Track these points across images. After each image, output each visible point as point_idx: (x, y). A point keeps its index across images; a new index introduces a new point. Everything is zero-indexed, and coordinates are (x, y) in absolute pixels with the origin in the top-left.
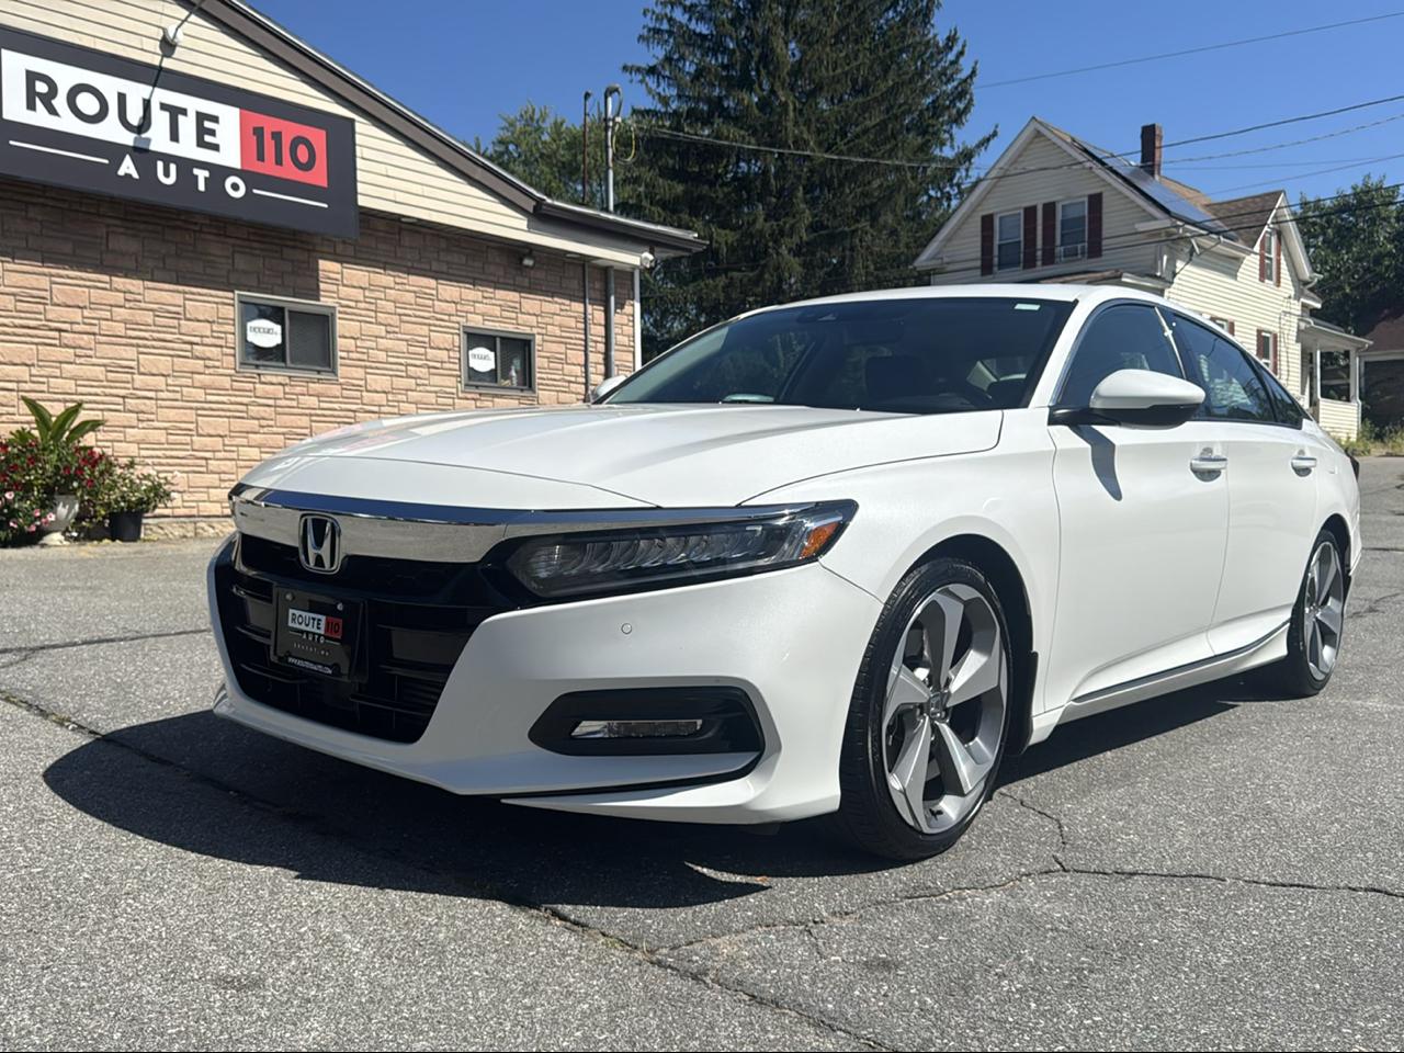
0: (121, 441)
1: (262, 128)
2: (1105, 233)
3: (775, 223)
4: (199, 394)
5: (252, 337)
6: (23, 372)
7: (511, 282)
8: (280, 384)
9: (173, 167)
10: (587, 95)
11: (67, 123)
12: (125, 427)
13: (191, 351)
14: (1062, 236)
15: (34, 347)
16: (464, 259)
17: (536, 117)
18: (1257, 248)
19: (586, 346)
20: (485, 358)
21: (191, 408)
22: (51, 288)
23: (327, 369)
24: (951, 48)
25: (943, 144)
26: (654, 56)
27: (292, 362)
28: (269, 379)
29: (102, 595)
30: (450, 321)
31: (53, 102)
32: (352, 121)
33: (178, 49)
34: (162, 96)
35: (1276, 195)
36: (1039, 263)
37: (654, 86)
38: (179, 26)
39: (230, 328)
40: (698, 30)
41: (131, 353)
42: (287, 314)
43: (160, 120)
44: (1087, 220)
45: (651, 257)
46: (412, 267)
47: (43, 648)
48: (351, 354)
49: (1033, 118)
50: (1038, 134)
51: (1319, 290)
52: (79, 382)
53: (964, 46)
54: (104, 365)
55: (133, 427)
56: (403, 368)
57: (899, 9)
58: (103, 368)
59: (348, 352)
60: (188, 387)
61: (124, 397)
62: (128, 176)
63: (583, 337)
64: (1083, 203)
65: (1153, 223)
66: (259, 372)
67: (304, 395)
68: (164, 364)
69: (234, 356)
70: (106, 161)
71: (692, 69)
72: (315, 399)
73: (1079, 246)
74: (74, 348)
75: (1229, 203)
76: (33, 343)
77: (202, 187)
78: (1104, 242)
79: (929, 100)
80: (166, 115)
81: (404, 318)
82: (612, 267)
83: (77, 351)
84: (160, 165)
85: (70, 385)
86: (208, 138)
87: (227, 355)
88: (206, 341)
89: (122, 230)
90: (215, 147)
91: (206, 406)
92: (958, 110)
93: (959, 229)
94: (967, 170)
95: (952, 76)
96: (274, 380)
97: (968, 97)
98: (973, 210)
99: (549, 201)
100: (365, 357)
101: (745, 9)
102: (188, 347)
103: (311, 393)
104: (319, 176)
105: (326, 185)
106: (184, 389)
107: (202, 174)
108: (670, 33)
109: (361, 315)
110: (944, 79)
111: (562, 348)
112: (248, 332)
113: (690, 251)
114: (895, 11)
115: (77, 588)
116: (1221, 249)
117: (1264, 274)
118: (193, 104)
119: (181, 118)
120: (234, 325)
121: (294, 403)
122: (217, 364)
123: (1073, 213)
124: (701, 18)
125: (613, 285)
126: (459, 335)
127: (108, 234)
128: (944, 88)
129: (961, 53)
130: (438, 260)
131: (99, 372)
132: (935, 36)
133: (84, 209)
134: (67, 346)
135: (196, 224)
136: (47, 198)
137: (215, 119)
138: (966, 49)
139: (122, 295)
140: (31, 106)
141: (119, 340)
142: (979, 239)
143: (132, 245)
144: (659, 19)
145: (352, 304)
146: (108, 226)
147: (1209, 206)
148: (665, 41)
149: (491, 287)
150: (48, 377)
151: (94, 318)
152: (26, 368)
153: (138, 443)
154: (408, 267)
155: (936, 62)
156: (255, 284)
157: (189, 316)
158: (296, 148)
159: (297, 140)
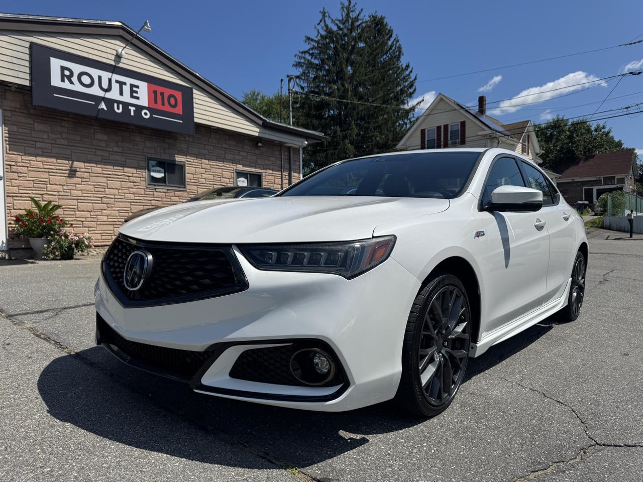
0: (100, 215)
1: (156, 91)
2: (467, 135)
3: (344, 133)
4: (132, 196)
5: (153, 174)
6: (60, 188)
7: (253, 152)
8: (164, 192)
9: (121, 106)
10: (282, 80)
11: (78, 87)
12: (102, 210)
13: (129, 179)
14: (451, 137)
15: (64, 178)
16: (235, 143)
17: (256, 94)
18: (521, 141)
19: (282, 177)
20: (243, 182)
21: (128, 202)
22: (71, 154)
23: (182, 186)
24: (407, 70)
25: (404, 104)
26: (299, 71)
27: (168, 183)
28: (159, 190)
29: (92, 281)
30: (230, 167)
31: (72, 79)
32: (192, 89)
33: (122, 59)
34: (116, 77)
35: (527, 122)
36: (442, 147)
37: (298, 82)
38: (123, 49)
40: (315, 62)
41: (105, 180)
42: (166, 164)
43: (115, 87)
44: (460, 131)
45: (306, 143)
46: (215, 146)
47: (65, 308)
48: (192, 181)
49: (440, 93)
50: (442, 99)
51: (542, 156)
52: (83, 192)
54: (93, 185)
55: (105, 210)
56: (212, 186)
57: (388, 55)
59: (190, 179)
60: (127, 193)
61: (101, 198)
62: (103, 109)
63: (280, 173)
64: (458, 124)
65: (485, 131)
66: (155, 187)
67: (173, 196)
68: (117, 184)
69: (145, 181)
70: (94, 103)
71: (313, 76)
72: (178, 198)
73: (457, 140)
74: (81, 178)
75: (510, 125)
76: (64, 176)
77: (132, 114)
78: (466, 139)
79: (399, 88)
80: (118, 85)
82: (292, 146)
83: (82, 179)
84: (116, 105)
85: (79, 193)
86: (135, 94)
87: (143, 181)
88: (134, 175)
89: (100, 131)
90: (138, 98)
91: (134, 201)
92: (410, 93)
93: (413, 134)
94: (413, 114)
95: (407, 79)
96: (161, 190)
97: (414, 87)
98: (418, 127)
99: (268, 121)
100: (197, 181)
101: (332, 54)
102: (127, 178)
103: (176, 195)
104: (179, 110)
105: (181, 113)
106: (126, 194)
107: (132, 109)
108: (304, 63)
109: (195, 165)
110: (404, 81)
111: (273, 178)
112: (151, 172)
113: (321, 140)
114: (386, 55)
115: (80, 278)
116: (509, 141)
117: (523, 151)
118: (129, 81)
119: (124, 86)
121: (169, 200)
122: (139, 184)
123: (455, 128)
124: (316, 58)
125: (292, 154)
126: (233, 173)
127: (94, 132)
128: (404, 84)
129: (411, 72)
130: (225, 143)
131: (91, 188)
132: (402, 65)
133: (85, 122)
134: (79, 178)
135: (130, 129)
136: (69, 118)
137: (137, 87)
138: (413, 71)
139: (100, 157)
140: (63, 80)
141: (99, 175)
142: (420, 138)
143: (105, 137)
144: (300, 58)
145: (192, 161)
146: (95, 129)
147: (503, 126)
148: (302, 66)
149: (246, 154)
150: (70, 190)
151: (89, 166)
152: (61, 186)
153: (107, 216)
154: (214, 146)
155: (402, 74)
156: (154, 152)
157: (127, 165)
158: (170, 99)
159: (170, 96)
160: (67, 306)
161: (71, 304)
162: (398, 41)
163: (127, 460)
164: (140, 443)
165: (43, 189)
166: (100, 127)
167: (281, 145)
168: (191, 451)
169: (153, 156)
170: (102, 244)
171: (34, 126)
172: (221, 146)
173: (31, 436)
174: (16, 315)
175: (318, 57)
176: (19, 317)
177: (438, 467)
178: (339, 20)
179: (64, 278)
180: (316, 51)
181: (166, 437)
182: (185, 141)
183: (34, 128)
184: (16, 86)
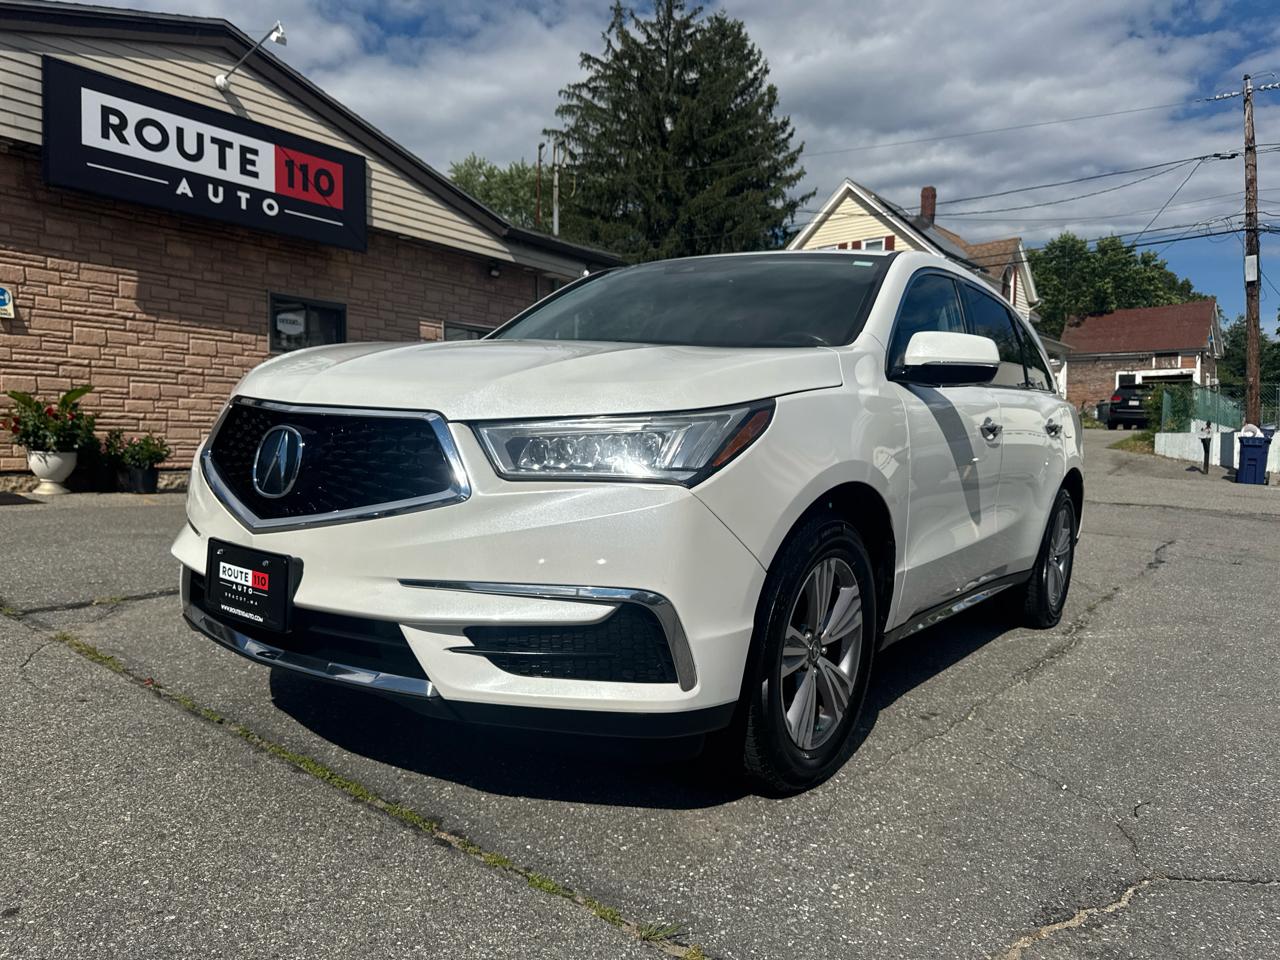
0: (174, 408)
1: (292, 161)
5: (280, 327)
6: (94, 352)
7: (481, 288)
9: (221, 190)
10: (541, 146)
11: (135, 150)
12: (177, 397)
13: (232, 337)
15: (104, 331)
16: (446, 269)
17: (477, 163)
22: (119, 284)
24: (784, 131)
25: (776, 197)
26: (568, 122)
31: (124, 133)
32: (364, 159)
34: (210, 131)
35: (1017, 241)
38: (228, 75)
39: (264, 320)
40: (599, 106)
41: (183, 337)
42: (308, 309)
43: (212, 151)
45: (587, 272)
46: (407, 275)
47: (125, 599)
50: (849, 192)
51: (1040, 309)
52: (140, 360)
53: (794, 130)
54: (163, 347)
55: (184, 397)
57: (745, 97)
58: (160, 349)
60: (227, 365)
61: (178, 373)
62: (184, 195)
64: (881, 242)
68: (210, 346)
69: (267, 342)
70: (167, 183)
71: (595, 133)
74: (137, 332)
75: (982, 245)
76: (103, 328)
77: (244, 206)
80: (216, 147)
81: (400, 315)
82: (556, 279)
83: (140, 335)
84: (210, 187)
85: (133, 362)
86: (249, 167)
87: (261, 340)
88: (245, 329)
89: (177, 238)
90: (255, 175)
92: (791, 176)
94: (792, 217)
95: (783, 148)
101: (634, 91)
102: (230, 334)
104: (337, 201)
105: (341, 208)
106: (226, 368)
107: (244, 196)
108: (578, 107)
109: (366, 312)
110: (777, 150)
112: (278, 323)
115: (144, 536)
118: (239, 139)
119: (228, 150)
120: (267, 317)
122: (253, 347)
123: (873, 250)
124: (601, 98)
126: (441, 329)
127: (166, 241)
128: (776, 156)
129: (791, 135)
130: (427, 269)
131: (157, 352)
133: (146, 221)
134: (131, 331)
135: (237, 236)
136: (114, 209)
137: (255, 152)
139: (177, 291)
140: (105, 135)
141: (175, 327)
143: (187, 252)
144: (571, 97)
145: (359, 302)
146: (167, 234)
147: (966, 247)
148: (574, 113)
149: (467, 291)
150: (115, 355)
151: (153, 309)
152: (97, 348)
153: (189, 409)
154: (403, 275)
155: (773, 138)
156: (284, 284)
157: (231, 309)
158: (319, 179)
159: (320, 172)
160: (129, 595)
161: (138, 590)
162: (767, 71)
163: (314, 900)
164: (333, 868)
165: (61, 354)
166: (175, 229)
167: (536, 275)
168: (429, 884)
169: (283, 292)
170: (177, 465)
171: (44, 225)
172: (418, 274)
173: (125, 855)
174: (31, 611)
175: (606, 95)
176: (39, 617)
177: (879, 916)
178: (652, 25)
179: (111, 536)
180: (603, 84)
181: (378, 858)
182: (347, 262)
183: (45, 230)
184: (11, 144)
